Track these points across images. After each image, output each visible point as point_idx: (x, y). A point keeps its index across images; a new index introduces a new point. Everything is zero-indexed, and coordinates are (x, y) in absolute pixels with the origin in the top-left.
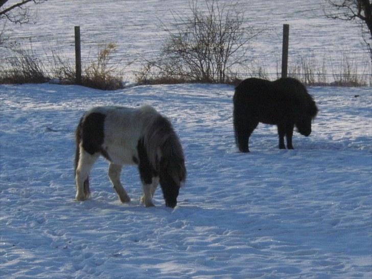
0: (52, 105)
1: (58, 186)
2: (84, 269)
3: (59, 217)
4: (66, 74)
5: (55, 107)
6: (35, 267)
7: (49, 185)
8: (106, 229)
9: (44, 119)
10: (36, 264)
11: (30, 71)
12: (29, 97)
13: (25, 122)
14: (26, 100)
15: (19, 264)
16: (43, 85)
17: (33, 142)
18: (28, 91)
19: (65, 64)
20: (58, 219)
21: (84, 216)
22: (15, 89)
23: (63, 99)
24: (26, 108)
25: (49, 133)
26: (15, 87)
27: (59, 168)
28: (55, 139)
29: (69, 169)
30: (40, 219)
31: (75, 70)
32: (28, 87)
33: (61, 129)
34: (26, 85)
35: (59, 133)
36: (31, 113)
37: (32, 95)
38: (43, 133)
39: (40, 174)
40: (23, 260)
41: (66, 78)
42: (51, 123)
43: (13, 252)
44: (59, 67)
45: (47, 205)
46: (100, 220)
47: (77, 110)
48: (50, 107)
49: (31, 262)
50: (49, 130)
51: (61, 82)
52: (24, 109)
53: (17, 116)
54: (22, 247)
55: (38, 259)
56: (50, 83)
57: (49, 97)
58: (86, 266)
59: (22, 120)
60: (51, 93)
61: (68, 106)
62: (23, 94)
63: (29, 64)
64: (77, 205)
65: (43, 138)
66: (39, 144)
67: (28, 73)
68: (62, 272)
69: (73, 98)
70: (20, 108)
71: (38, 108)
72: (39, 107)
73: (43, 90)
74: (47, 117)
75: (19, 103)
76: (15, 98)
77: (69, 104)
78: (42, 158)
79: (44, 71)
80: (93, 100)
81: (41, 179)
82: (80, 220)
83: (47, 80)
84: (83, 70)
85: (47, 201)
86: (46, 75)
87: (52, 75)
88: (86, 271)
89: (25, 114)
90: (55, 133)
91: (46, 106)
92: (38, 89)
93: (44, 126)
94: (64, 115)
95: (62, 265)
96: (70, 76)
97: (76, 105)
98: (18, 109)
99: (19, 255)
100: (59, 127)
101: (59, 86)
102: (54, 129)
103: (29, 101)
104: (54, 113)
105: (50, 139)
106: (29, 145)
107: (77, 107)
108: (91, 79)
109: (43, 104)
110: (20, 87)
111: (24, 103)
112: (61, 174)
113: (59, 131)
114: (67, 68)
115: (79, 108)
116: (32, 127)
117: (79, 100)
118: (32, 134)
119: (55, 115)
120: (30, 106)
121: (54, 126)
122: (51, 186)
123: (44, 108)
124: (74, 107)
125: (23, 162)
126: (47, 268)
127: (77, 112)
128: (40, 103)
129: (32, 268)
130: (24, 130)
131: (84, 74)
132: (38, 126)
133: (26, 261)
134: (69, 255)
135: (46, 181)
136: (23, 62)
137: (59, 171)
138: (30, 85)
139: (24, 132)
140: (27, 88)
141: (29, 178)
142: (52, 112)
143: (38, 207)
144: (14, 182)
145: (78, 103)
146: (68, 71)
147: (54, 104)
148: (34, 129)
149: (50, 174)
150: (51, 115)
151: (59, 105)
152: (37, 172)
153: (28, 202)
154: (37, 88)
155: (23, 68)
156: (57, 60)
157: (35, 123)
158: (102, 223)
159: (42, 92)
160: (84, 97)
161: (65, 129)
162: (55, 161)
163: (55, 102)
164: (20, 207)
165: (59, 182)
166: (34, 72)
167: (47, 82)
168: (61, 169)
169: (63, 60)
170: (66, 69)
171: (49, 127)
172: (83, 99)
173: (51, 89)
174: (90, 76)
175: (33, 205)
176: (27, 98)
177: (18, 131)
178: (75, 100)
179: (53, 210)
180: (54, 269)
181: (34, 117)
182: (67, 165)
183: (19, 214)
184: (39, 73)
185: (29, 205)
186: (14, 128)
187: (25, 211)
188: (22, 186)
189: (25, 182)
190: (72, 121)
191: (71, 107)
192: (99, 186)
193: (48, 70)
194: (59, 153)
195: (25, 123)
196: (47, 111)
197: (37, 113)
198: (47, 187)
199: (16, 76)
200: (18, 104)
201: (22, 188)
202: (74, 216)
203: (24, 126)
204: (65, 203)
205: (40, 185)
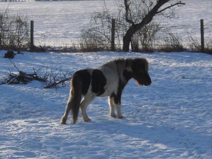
0: (186, 64)
1: (185, 109)
2: (194, 155)
3: (183, 126)
4: (196, 47)
5: (188, 65)
6: (166, 154)
7: (180, 109)
8: (210, 133)
9: (181, 71)
10: (167, 152)
11: (175, 45)
12: (174, 59)
13: (170, 73)
14: (172, 61)
15: (158, 152)
16: (183, 52)
17: (174, 84)
18: (174, 56)
19: (196, 41)
20: (183, 127)
21: (198, 126)
22: (166, 55)
23: (193, 60)
24: (172, 65)
25: (184, 79)
26: (167, 54)
27: (186, 99)
28: (187, 83)
29: (193, 100)
30: (173, 127)
31: (200, 44)
32: (174, 54)
33: (190, 77)
34: (173, 53)
35: (188, 80)
36: (173, 68)
37: (176, 58)
38: (180, 79)
39: (176, 102)
40: (160, 149)
41: (196, 49)
42: (185, 74)
43: (155, 145)
44: (192, 43)
45: (178, 120)
46: (207, 128)
47: (200, 67)
48: (185, 65)
49: (164, 151)
50: (184, 78)
51: (193, 51)
52: (171, 66)
53: (166, 70)
54: (160, 142)
55: (169, 149)
56: (186, 52)
57: (185, 59)
58: (196, 154)
59: (169, 72)
60: (186, 57)
61: (195, 65)
62: (170, 58)
63: (174, 41)
64: (195, 120)
65: (179, 82)
66: (177, 86)
68: (181, 157)
70: (168, 66)
71: (178, 66)
72: (179, 65)
73: (182, 55)
74: (183, 71)
75: (168, 63)
76: (166, 60)
77: (196, 64)
78: (178, 94)
79: (183, 45)
80: (210, 61)
81: (176, 105)
82: (196, 128)
83: (184, 50)
84: (205, 44)
85: (177, 117)
86: (184, 47)
87: (188, 47)
88: (195, 157)
89: (171, 69)
90: (186, 79)
92: (179, 55)
93: (180, 76)
94: (193, 70)
95: (182, 153)
96: (198, 48)
97: (200, 64)
98: (167, 66)
99: (158, 147)
100: (189, 76)
101: (191, 53)
102: (186, 77)
103: (174, 62)
104: (187, 68)
105: (183, 83)
106: (171, 86)
107: (200, 65)
108: (209, 49)
109: (182, 63)
110: (169, 54)
111: (170, 63)
112: (188, 102)
114: (196, 43)
115: (202, 66)
116: (174, 76)
117: (202, 61)
118: (174, 80)
119: (187, 69)
120: (174, 64)
121: (187, 75)
122: (181, 109)
123: (183, 65)
124: (199, 65)
125: (167, 96)
126: (173, 155)
127: (200, 68)
128: (180, 63)
129: (165, 154)
130: (169, 78)
131: (206, 47)
132: (177, 76)
133: (161, 151)
134: (187, 148)
135: (179, 106)
136: (171, 40)
138: (176, 53)
139: (169, 79)
140: (173, 55)
141: (169, 104)
142: (186, 68)
143: (172, 121)
144: (160, 106)
145: (201, 63)
146: (196, 44)
147: (188, 63)
148: (175, 77)
149: (182, 102)
150: (185, 69)
151: (190, 64)
152: (174, 101)
153: (167, 118)
154: (179, 54)
155: (171, 43)
156: (191, 39)
157: (176, 74)
158: (207, 130)
159: (182, 57)
160: (205, 59)
161: (192, 77)
162: (185, 95)
163: (188, 62)
164: (162, 121)
165: (186, 107)
166: (178, 46)
167: (184, 51)
168: (188, 100)
169: (194, 38)
170: (195, 44)
171: (183, 76)
172: (204, 60)
173: (187, 55)
174: (209, 47)
175: (170, 120)
176: (172, 60)
177: (166, 78)
178: (200, 61)
179: (181, 122)
180: (176, 155)
181: (176, 70)
182: (191, 97)
183: (161, 124)
184: (180, 46)
185: (167, 120)
186: (164, 77)
187: (165, 123)
188: (165, 109)
189: (167, 107)
190: (197, 73)
191: (197, 65)
192: (209, 109)
193: (185, 44)
194: (188, 91)
195: (170, 74)
196: (183, 67)
197: (178, 68)
198: (179, 110)
199: (167, 48)
200: (167, 63)
201: (165, 110)
202: (192, 126)
203: (170, 76)
204: (188, 119)
205: (175, 108)
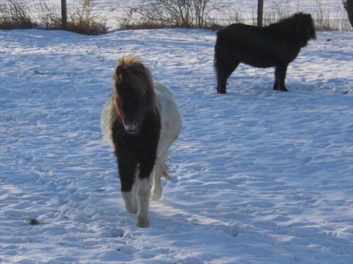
0: (39, 49)
1: (44, 126)
2: (68, 204)
3: (45, 155)
4: (52, 20)
5: (42, 51)
6: (22, 202)
7: (36, 125)
8: (90, 166)
9: (32, 62)
10: (24, 199)
11: (19, 17)
12: (17, 42)
13: (14, 65)
14: (14, 44)
15: (8, 198)
16: (32, 30)
17: (21, 84)
18: (16, 36)
19: (52, 11)
20: (45, 156)
21: (70, 153)
22: (4, 35)
23: (50, 43)
24: (15, 52)
25: (37, 76)
26: (4, 33)
27: (45, 108)
28: (42, 81)
29: (55, 110)
30: (28, 156)
31: (61, 16)
32: (17, 32)
33: (47, 71)
34: (14, 31)
35: (45, 76)
36: (18, 57)
37: (20, 40)
38: (31, 76)
39: (29, 114)
40: (11, 194)
41: (52, 24)
42: (38, 66)
43: (2, 187)
44: (46, 14)
45: (36, 144)
46: (85, 158)
47: (63, 54)
48: (37, 52)
49: (19, 197)
50: (37, 72)
51: (48, 28)
52: (13, 53)
53: (6, 60)
54: (10, 182)
55: (26, 194)
56: (37, 29)
57: (36, 42)
58: (71, 200)
59: (11, 64)
60: (38, 38)
61: (54, 50)
62: (12, 39)
63: (17, 11)
64: (63, 144)
65: (30, 80)
66: (28, 86)
67: (15, 20)
68: (49, 206)
69: (59, 42)
70: (9, 53)
71: (25, 53)
72: (27, 51)
73: (30, 35)
74: (34, 61)
75: (8, 47)
76: (4, 43)
77: (55, 49)
78: (30, 100)
79: (31, 17)
80: (78, 45)
81: (29, 119)
82: (65, 158)
83: (34, 26)
84: (69, 16)
85: (34, 139)
86: (33, 21)
87: (39, 21)
88: (71, 205)
89: (14, 57)
90: (42, 76)
91: (33, 51)
92: (26, 35)
93: (31, 69)
94: (51, 59)
95: (49, 199)
96: (56, 22)
97: (62, 49)
98: (6, 54)
99: (8, 190)
100: (46, 70)
101: (45, 31)
102: (41, 72)
103: (17, 46)
104: (42, 57)
105: (37, 81)
106: (18, 87)
107: (63, 51)
108: (76, 24)
109: (31, 49)
110: (9, 33)
111: (12, 48)
112: (48, 114)
113: (46, 73)
114: (53, 14)
115: (65, 52)
116: (21, 70)
117: (65, 45)
118: (21, 77)
119: (42, 59)
120: (18, 50)
121: (41, 69)
122: (38, 126)
123: (33, 52)
124: (59, 52)
125: (12, 103)
126: (34, 202)
127: (63, 55)
128: (27, 47)
129: (20, 203)
130: (13, 73)
131: (69, 20)
132: (26, 69)
133: (14, 196)
134: (55, 190)
135: (33, 121)
136: (12, 9)
137: (45, 111)
138: (19, 30)
139: (13, 75)
140: (16, 34)
141: (17, 118)
142: (39, 56)
143: (25, 145)
144: (3, 122)
145: (64, 47)
146: (54, 17)
147: (41, 48)
148: (22, 72)
149: (38, 114)
150: (38, 58)
151: (45, 49)
152: (25, 113)
153: (17, 141)
154: (25, 33)
155: (12, 14)
156: (44, 7)
157: (23, 66)
158: (85, 160)
159: (30, 37)
160: (70, 41)
161: (51, 72)
162: (42, 102)
163: (42, 47)
164: (8, 145)
165: (45, 122)
166: (22, 18)
167: (34, 27)
168: (48, 110)
169: (49, 7)
170: (52, 16)
171: (36, 70)
172: (68, 43)
173: (38, 35)
174: (76, 22)
175: (21, 143)
176: (15, 43)
177: (8, 74)
178: (61, 45)
179: (40, 148)
180: (39, 203)
181: (23, 61)
182: (53, 106)
183: (8, 152)
184: (27, 19)
185: (17, 143)
186: (3, 71)
187: (14, 149)
188: (12, 126)
189: (13, 122)
190: (58, 65)
191: (57, 51)
192: (84, 125)
193: (35, 16)
194: (46, 95)
195: (13, 67)
196: (34, 55)
197: (25, 57)
198: (35, 127)
199: (5, 22)
200: (7, 49)
201: (11, 127)
202: (60, 154)
203: (13, 70)
204: (51, 142)
205: (28, 124)
